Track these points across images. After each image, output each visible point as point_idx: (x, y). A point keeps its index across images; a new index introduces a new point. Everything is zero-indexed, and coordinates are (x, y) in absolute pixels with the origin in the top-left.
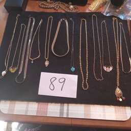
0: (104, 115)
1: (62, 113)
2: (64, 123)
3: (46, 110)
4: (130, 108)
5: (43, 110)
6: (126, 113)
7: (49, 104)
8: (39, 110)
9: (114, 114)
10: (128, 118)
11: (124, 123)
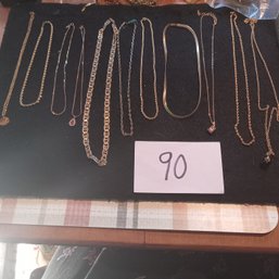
0: (218, 222)
1: (122, 218)
2: (126, 241)
3: (85, 214)
4: (275, 208)
5: (80, 213)
6: (267, 218)
7: (93, 202)
8: (71, 213)
9: (241, 220)
10: (273, 227)
11: (262, 238)
